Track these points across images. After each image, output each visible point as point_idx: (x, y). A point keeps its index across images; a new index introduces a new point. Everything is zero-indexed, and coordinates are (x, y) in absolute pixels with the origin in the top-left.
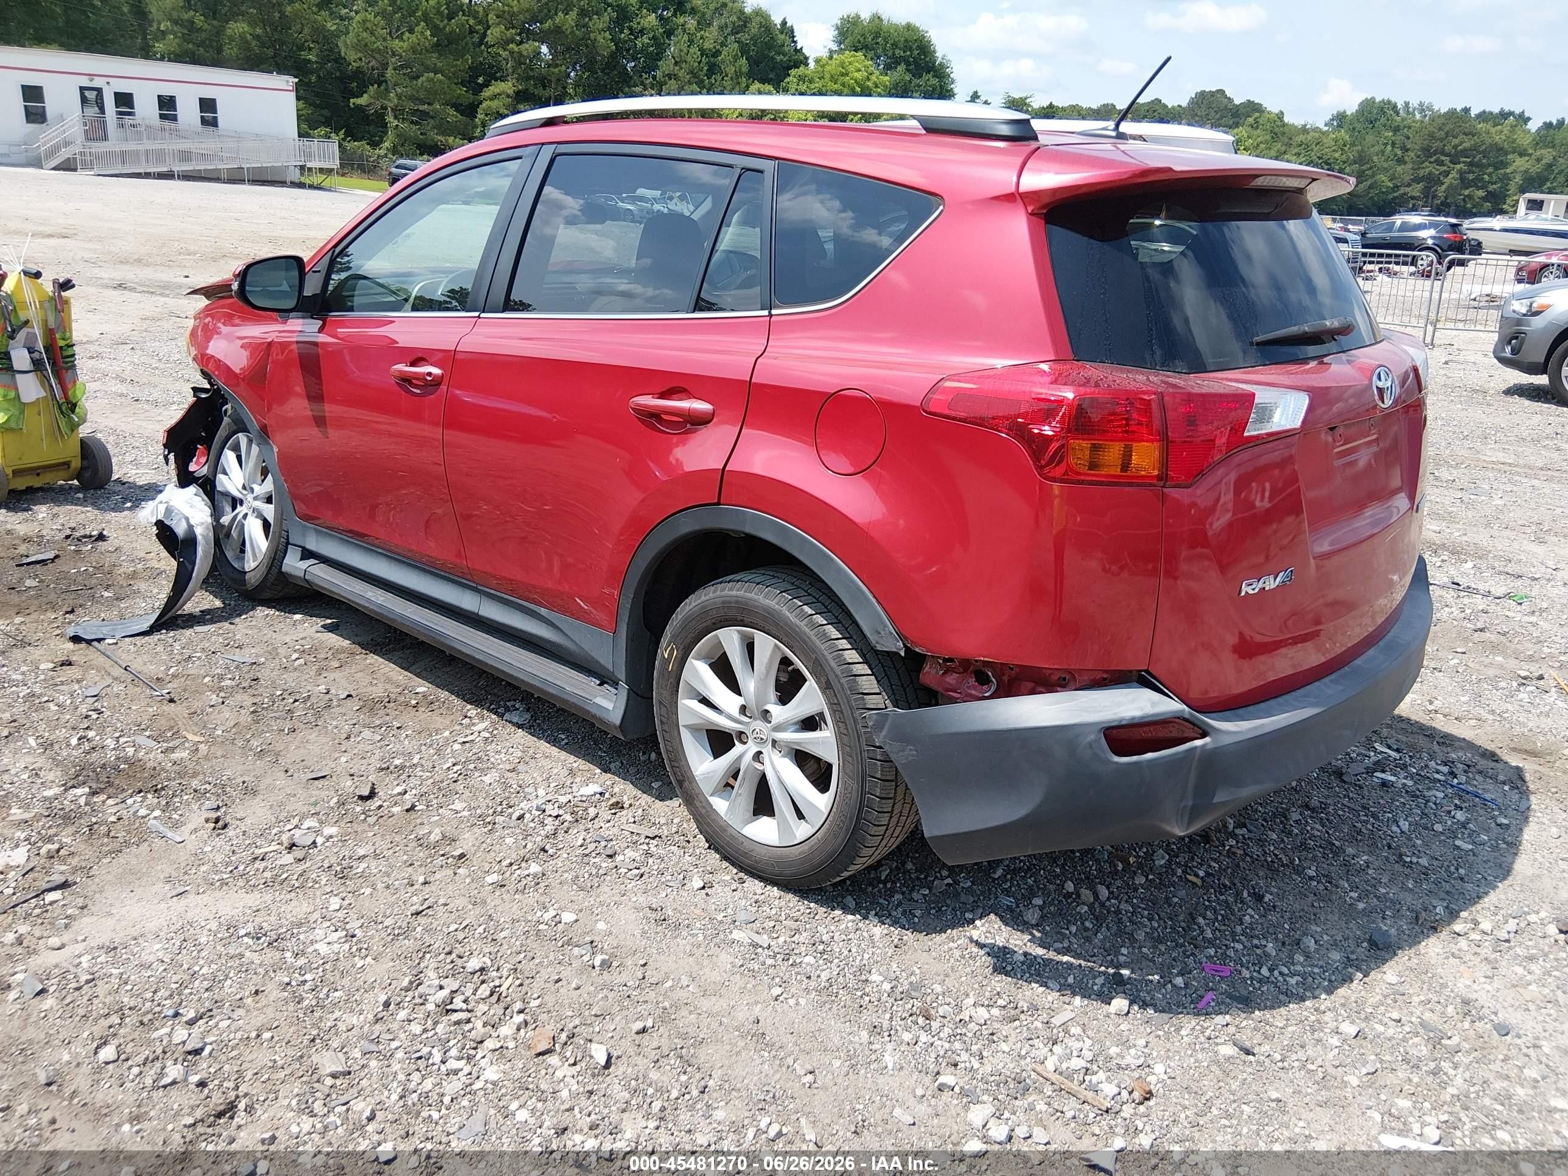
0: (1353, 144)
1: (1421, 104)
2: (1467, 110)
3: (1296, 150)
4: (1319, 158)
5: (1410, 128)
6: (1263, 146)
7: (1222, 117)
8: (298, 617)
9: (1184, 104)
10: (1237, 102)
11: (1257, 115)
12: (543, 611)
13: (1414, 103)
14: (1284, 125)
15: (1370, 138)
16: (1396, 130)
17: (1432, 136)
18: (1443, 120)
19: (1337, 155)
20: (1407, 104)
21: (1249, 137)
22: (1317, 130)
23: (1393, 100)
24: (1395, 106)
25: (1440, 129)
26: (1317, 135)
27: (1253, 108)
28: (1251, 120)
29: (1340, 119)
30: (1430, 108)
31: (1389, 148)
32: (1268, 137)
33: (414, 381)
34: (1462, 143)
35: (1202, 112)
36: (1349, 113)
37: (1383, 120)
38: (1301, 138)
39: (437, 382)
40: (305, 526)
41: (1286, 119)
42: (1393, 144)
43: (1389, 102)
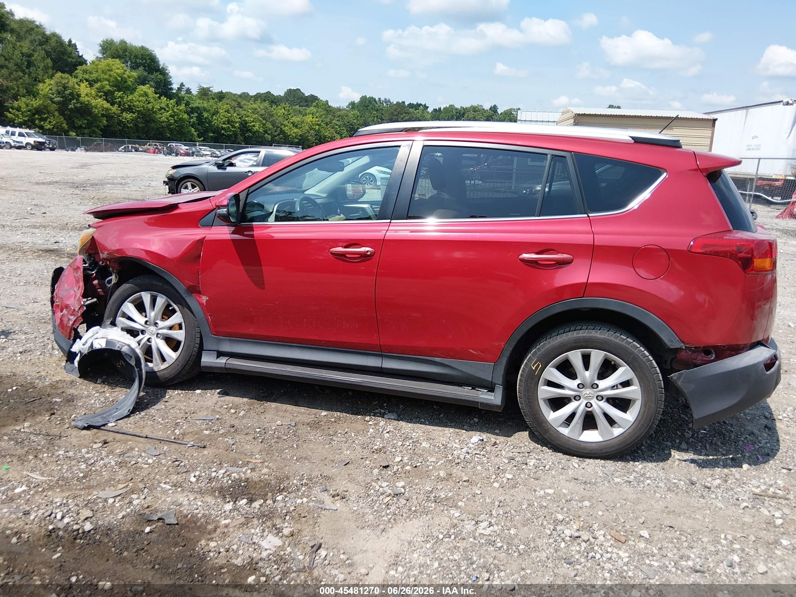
0: (361, 117)
1: (385, 99)
2: (403, 102)
3: (338, 119)
4: (348, 123)
5: (382, 110)
6: (323, 116)
7: (301, 102)
8: (198, 391)
9: (282, 95)
10: (306, 95)
11: (317, 101)
12: (437, 359)
13: (383, 99)
14: (329, 107)
15: (367, 114)
16: (377, 110)
17: (392, 113)
18: (396, 107)
19: (355, 121)
20: (380, 99)
21: (317, 112)
22: (344, 109)
23: (374, 97)
24: (375, 100)
25: (395, 111)
26: (346, 112)
27: (313, 99)
28: (315, 104)
29: (352, 104)
30: (389, 101)
31: (376, 118)
32: (325, 112)
33: (347, 256)
34: (405, 117)
35: (291, 99)
36: (356, 102)
37: (371, 106)
38: (339, 113)
39: (372, 255)
40: (219, 339)
41: (330, 104)
42: (377, 117)
43: (372, 98)
